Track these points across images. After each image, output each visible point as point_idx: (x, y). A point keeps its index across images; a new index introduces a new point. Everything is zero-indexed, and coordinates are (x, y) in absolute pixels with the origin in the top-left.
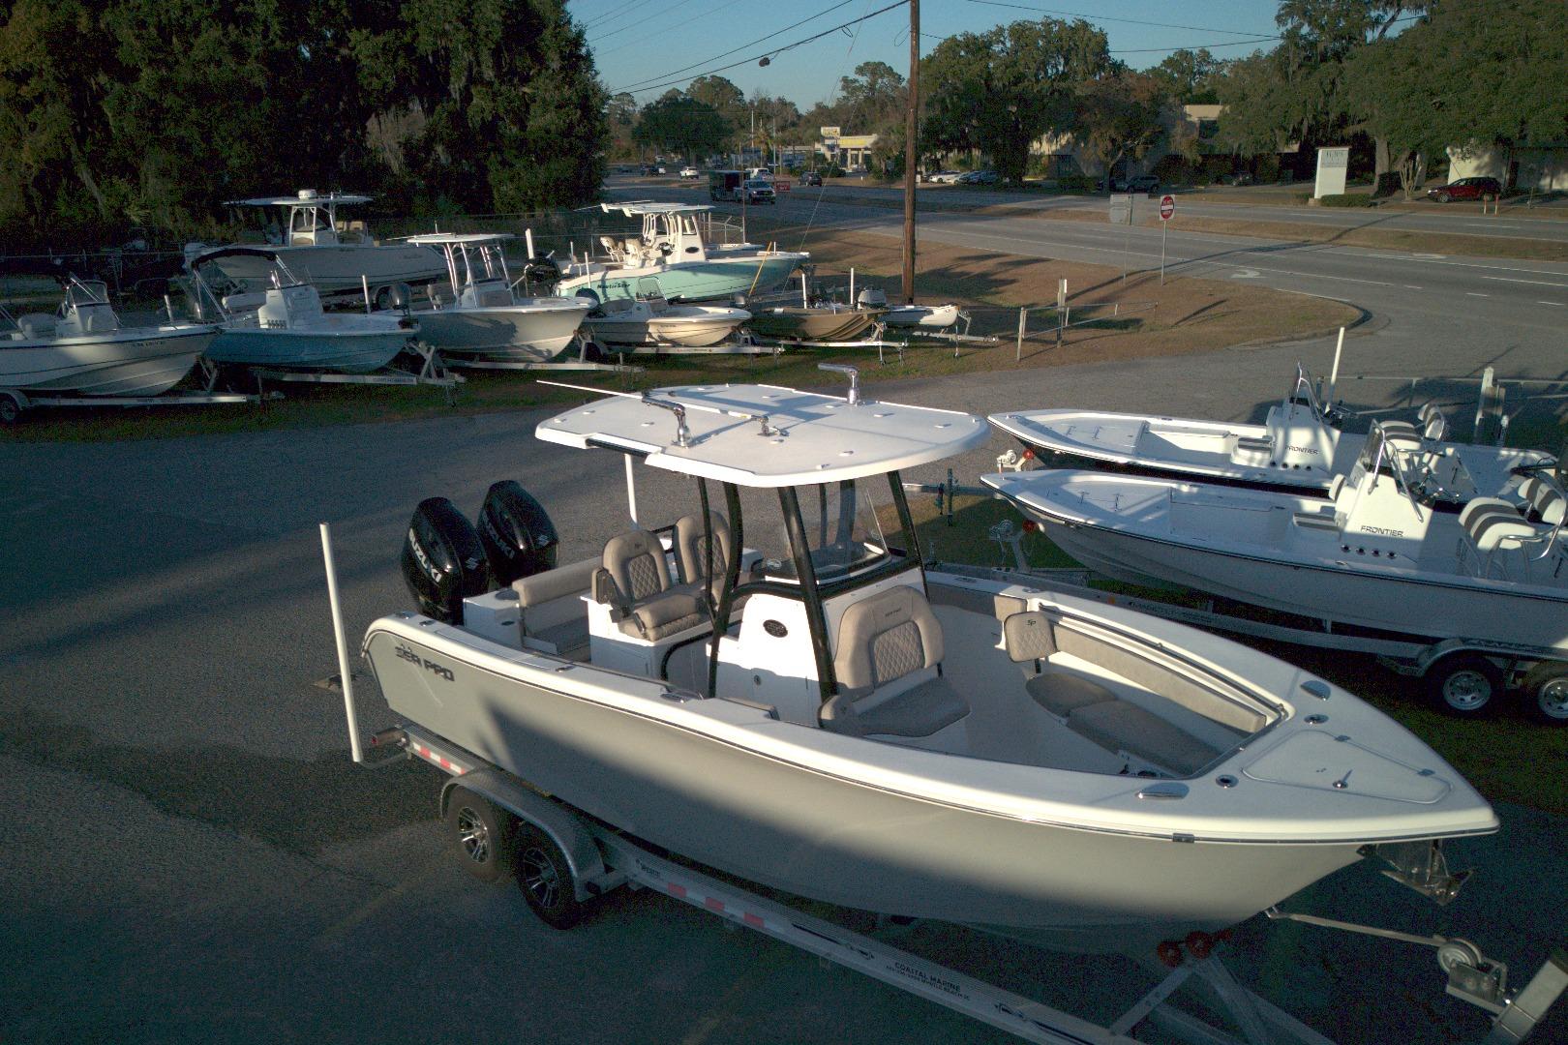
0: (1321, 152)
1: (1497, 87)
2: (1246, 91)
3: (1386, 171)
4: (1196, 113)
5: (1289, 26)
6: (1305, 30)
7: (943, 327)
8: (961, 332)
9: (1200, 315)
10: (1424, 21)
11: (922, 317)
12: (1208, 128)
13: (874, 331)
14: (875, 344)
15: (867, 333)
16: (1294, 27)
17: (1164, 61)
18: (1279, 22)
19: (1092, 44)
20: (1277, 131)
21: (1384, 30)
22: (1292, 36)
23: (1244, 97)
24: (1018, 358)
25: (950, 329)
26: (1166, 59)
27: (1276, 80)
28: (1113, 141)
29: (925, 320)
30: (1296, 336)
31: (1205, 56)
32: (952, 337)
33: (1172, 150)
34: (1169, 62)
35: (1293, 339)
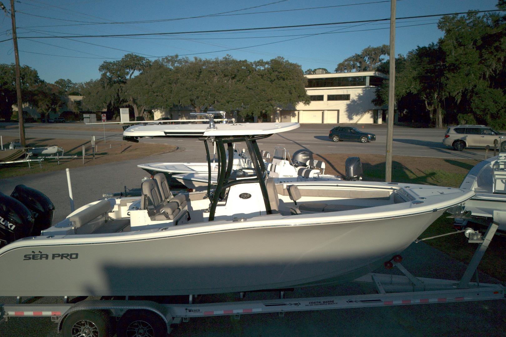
0: (121, 109)
1: (171, 91)
2: (90, 91)
3: (138, 116)
4: (73, 98)
5: (103, 72)
6: (108, 74)
7: (51, 154)
8: (60, 155)
9: (127, 150)
10: (141, 74)
11: (43, 151)
12: (78, 103)
13: (26, 156)
14: (28, 161)
15: (23, 157)
16: (105, 73)
17: (55, 82)
18: (100, 71)
19: (33, 74)
20: (104, 104)
21: (131, 76)
22: (104, 75)
23: (90, 93)
24: (83, 163)
25: (55, 154)
26: (56, 81)
27: (100, 89)
28: (48, 105)
29: (44, 152)
30: (165, 152)
31: (69, 81)
32: (57, 157)
33: (68, 110)
34: (57, 82)
35: (165, 153)
